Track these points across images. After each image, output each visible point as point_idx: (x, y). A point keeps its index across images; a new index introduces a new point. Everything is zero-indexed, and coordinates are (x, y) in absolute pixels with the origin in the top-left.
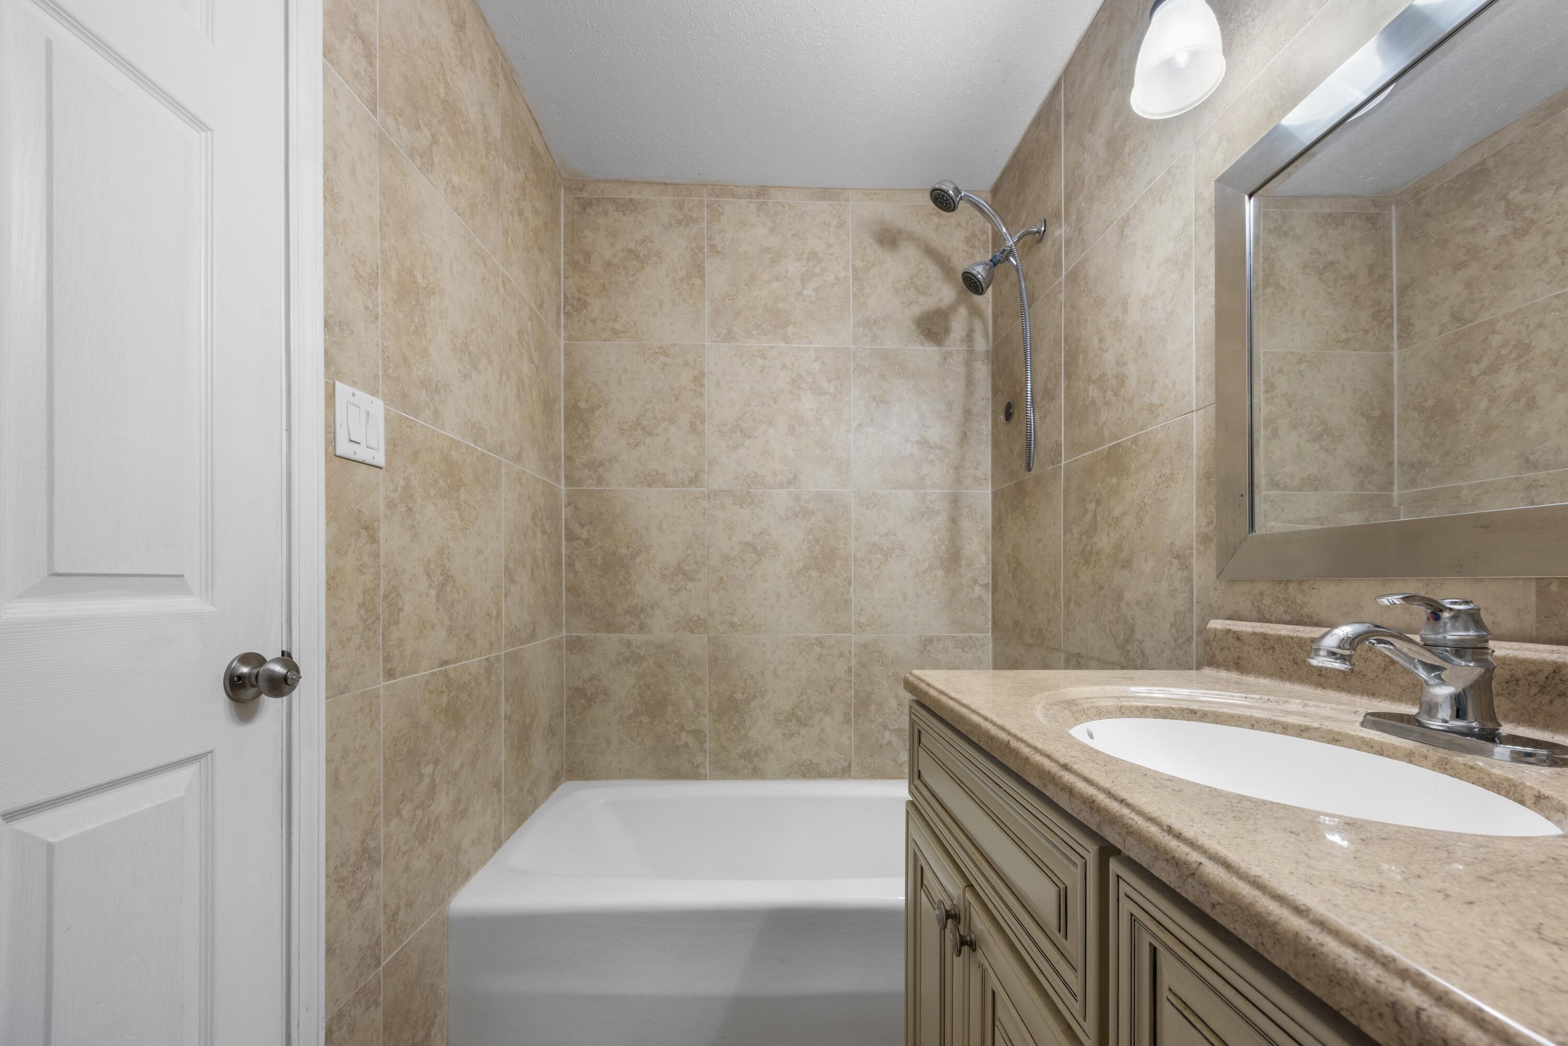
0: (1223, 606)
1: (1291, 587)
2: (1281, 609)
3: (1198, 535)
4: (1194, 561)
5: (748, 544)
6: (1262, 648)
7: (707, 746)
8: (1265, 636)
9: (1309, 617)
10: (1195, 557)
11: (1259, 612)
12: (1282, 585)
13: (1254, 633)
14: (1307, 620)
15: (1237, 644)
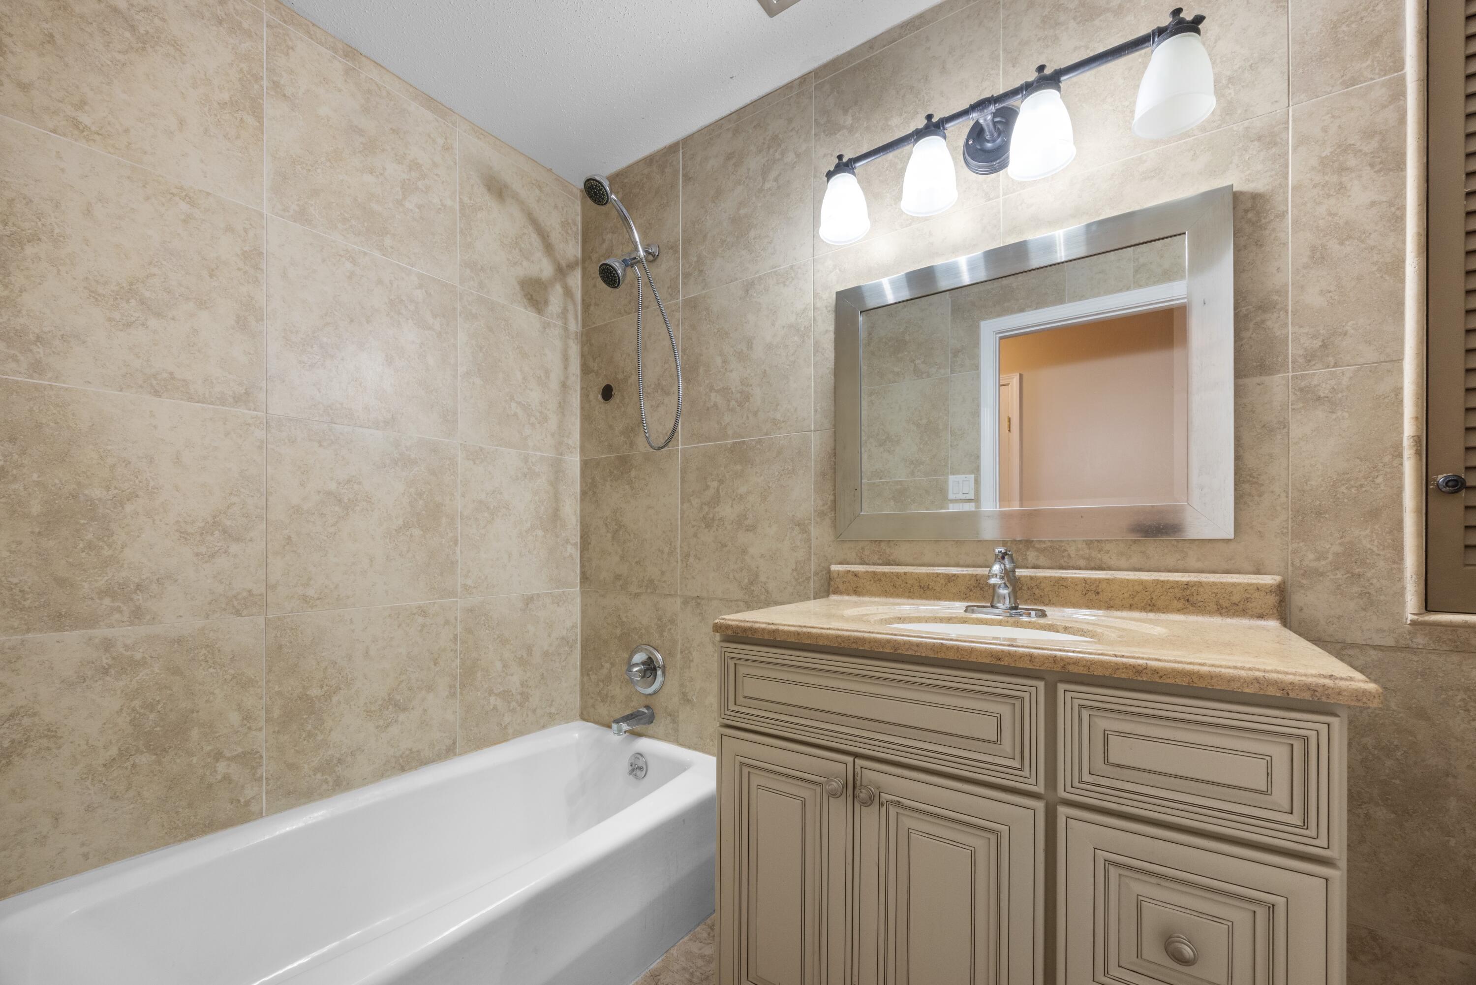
0: (835, 556)
1: (883, 544)
2: (876, 557)
3: (815, 511)
4: (812, 528)
5: (329, 493)
6: (872, 580)
7: (263, 771)
8: (875, 573)
9: (894, 561)
10: (813, 525)
11: (861, 558)
12: (877, 543)
13: (867, 572)
14: (892, 563)
15: (855, 579)
